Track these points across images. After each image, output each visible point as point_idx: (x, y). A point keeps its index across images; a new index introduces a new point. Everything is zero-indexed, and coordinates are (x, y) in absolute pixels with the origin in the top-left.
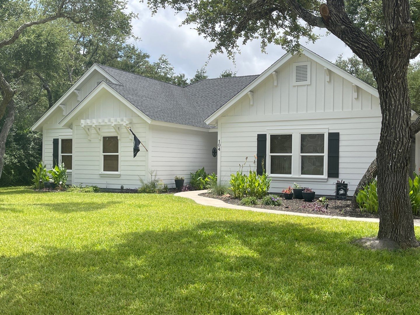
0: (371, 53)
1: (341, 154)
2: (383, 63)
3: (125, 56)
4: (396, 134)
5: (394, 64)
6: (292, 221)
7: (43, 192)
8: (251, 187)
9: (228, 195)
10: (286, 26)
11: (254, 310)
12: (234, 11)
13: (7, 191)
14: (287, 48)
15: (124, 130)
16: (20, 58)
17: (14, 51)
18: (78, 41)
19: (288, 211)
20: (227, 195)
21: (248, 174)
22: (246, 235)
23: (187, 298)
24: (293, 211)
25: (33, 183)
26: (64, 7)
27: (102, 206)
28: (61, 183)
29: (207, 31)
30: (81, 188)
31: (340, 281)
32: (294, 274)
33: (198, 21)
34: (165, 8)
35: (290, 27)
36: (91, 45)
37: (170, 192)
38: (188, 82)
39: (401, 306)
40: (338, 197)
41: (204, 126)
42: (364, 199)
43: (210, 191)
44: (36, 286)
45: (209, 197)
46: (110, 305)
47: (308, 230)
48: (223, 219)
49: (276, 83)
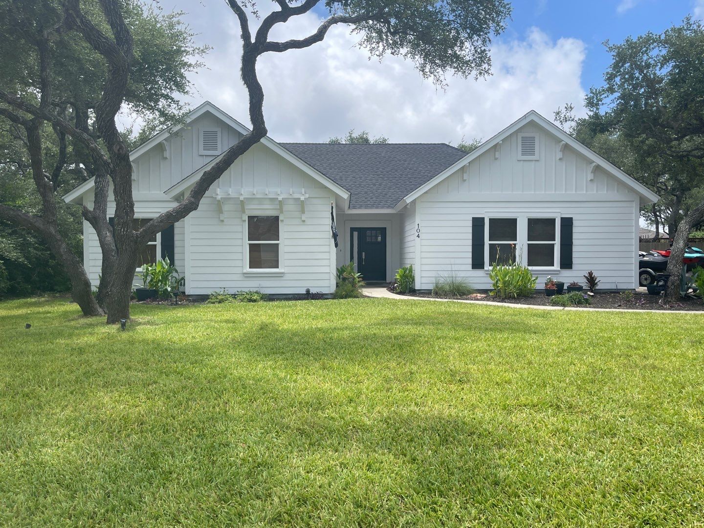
1: (575, 242)
15: (290, 207)
49: (497, 156)
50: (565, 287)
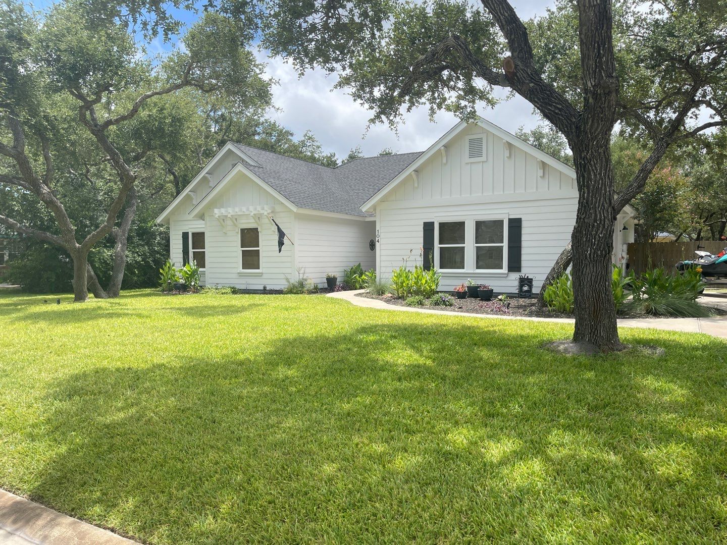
0: (565, 117)
1: (524, 244)
2: (580, 129)
3: (264, 133)
4: (596, 216)
5: (594, 129)
6: (468, 323)
7: (173, 295)
8: (417, 285)
9: (390, 295)
10: (459, 89)
11: (430, 427)
12: (396, 71)
13: (131, 294)
14: (460, 115)
15: (266, 221)
16: (140, 137)
17: (134, 129)
18: (208, 115)
19: (462, 312)
20: (388, 295)
21: (414, 270)
22: (414, 340)
23: (349, 414)
24: (467, 311)
25: (160, 285)
26: (191, 72)
27: (243, 309)
28: (193, 284)
29: (364, 97)
30: (217, 289)
31: (531, 392)
32: (475, 384)
33: (353, 84)
34: (313, 69)
35: (463, 90)
36: (223, 120)
37: (321, 292)
38: (339, 162)
39: (607, 420)
40: (522, 294)
41: (360, 214)
42: (553, 296)
43: (368, 291)
44: (169, 402)
45: (368, 297)
46: (258, 423)
47: (489, 332)
48: (386, 321)
49: (444, 161)
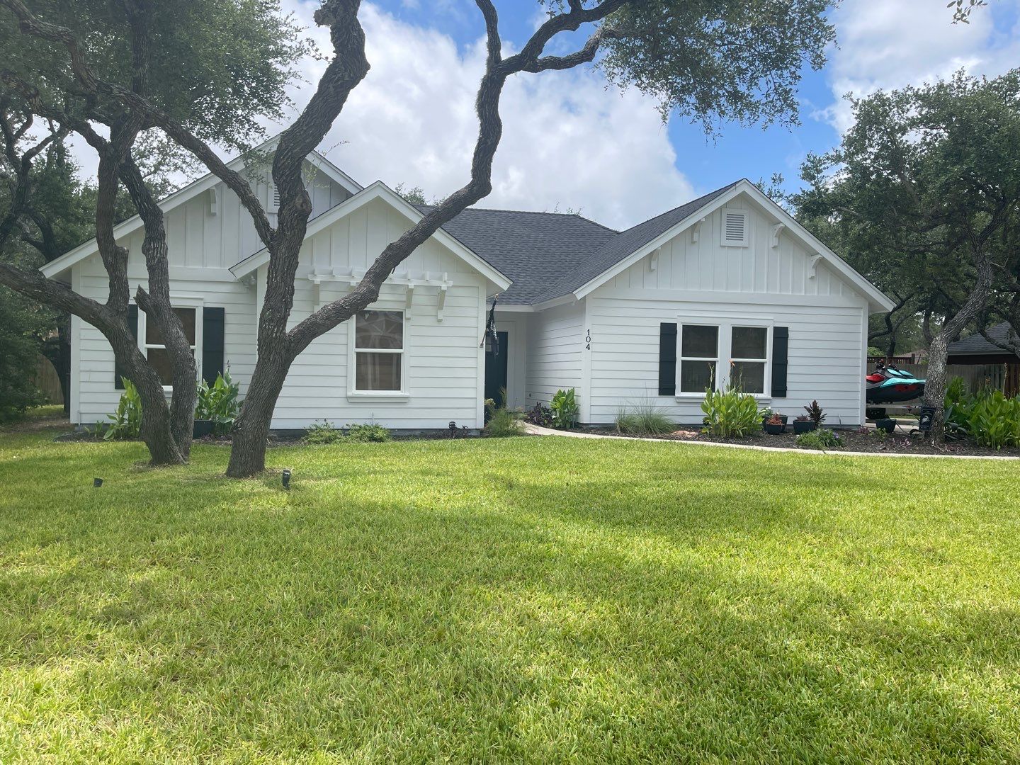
1: (790, 361)
49: (696, 238)
50: (790, 422)
